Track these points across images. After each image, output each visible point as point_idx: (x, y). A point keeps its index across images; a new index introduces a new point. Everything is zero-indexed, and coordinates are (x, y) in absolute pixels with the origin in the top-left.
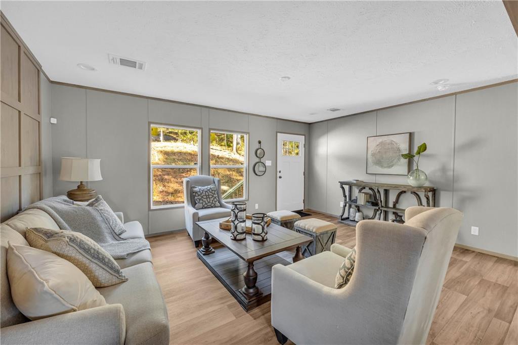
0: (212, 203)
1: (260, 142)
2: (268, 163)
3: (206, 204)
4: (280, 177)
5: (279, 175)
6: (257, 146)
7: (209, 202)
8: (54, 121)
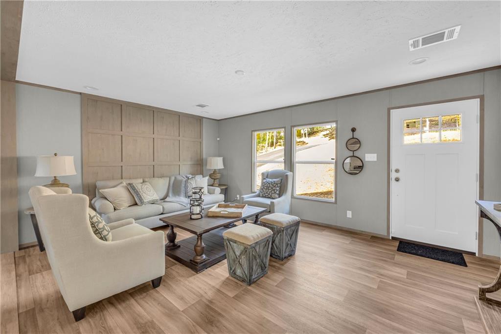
0: (269, 194)
1: (353, 130)
2: (370, 157)
3: (264, 193)
4: (397, 180)
5: (394, 175)
6: (350, 135)
7: (267, 193)
8: (218, 139)
